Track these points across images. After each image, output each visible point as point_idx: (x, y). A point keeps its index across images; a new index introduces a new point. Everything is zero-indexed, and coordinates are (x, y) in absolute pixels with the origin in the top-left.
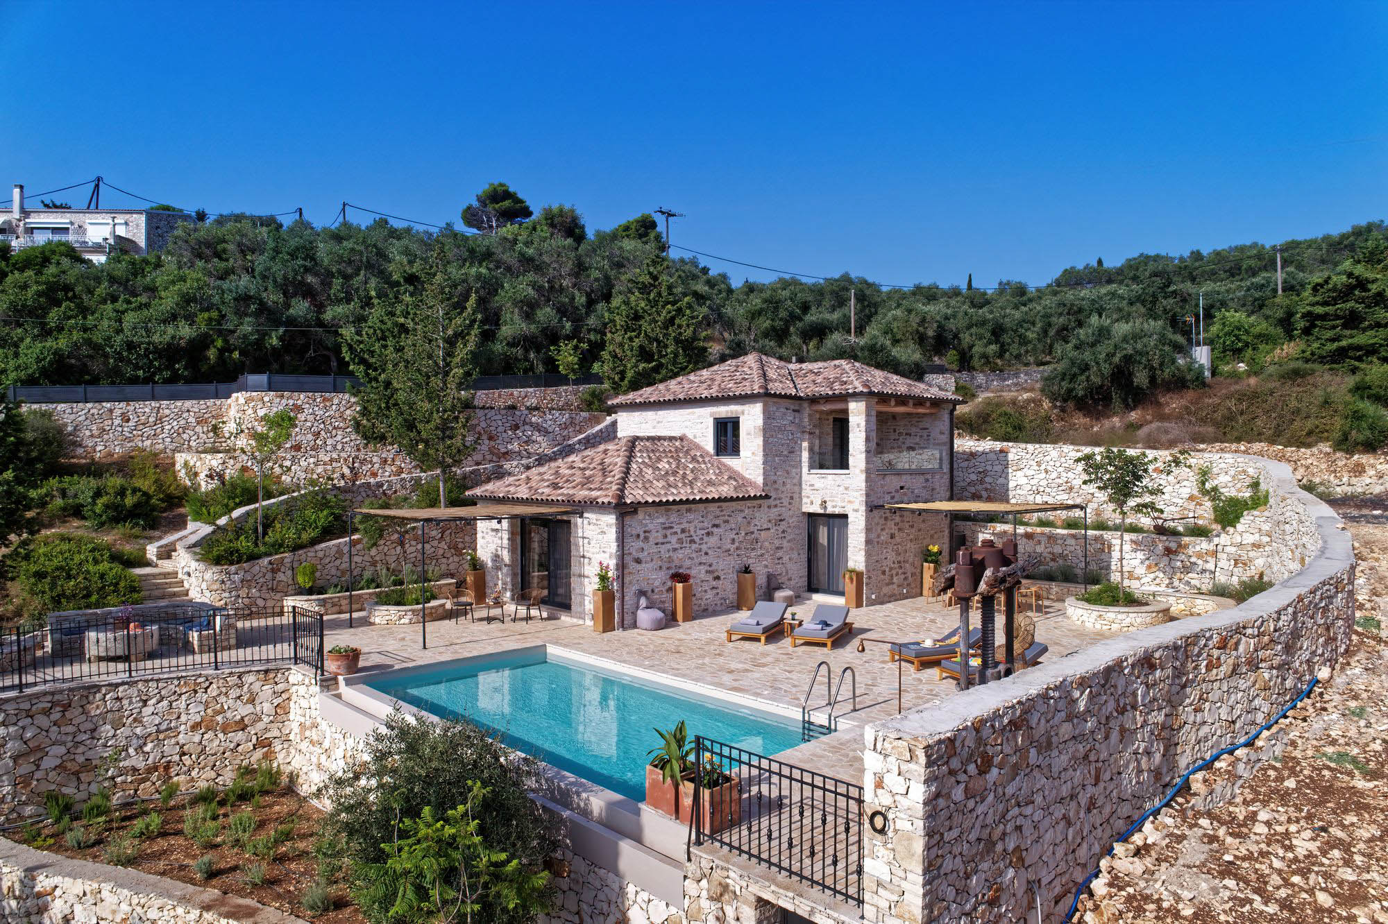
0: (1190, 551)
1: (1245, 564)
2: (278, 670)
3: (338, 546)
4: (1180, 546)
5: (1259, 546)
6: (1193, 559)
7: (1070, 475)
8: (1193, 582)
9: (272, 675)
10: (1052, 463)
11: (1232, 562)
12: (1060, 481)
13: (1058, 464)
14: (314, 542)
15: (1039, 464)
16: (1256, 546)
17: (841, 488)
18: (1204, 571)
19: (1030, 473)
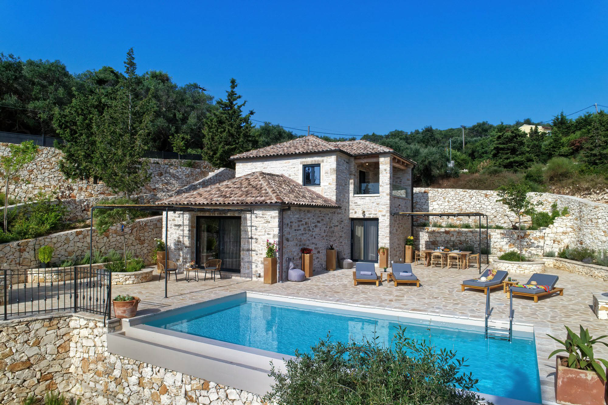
0: (531, 237)
1: (559, 242)
2: (60, 317)
3: (66, 235)
4: (525, 234)
5: (566, 233)
6: (532, 241)
7: (461, 203)
8: (533, 252)
9: (55, 322)
10: (451, 198)
11: (552, 241)
12: (456, 206)
13: (454, 198)
14: (48, 232)
15: (444, 198)
16: (564, 233)
17: (375, 204)
18: (538, 247)
19: (440, 202)
